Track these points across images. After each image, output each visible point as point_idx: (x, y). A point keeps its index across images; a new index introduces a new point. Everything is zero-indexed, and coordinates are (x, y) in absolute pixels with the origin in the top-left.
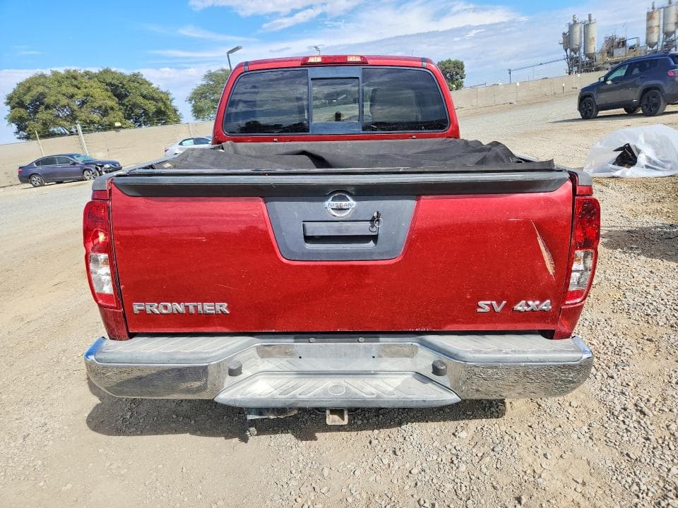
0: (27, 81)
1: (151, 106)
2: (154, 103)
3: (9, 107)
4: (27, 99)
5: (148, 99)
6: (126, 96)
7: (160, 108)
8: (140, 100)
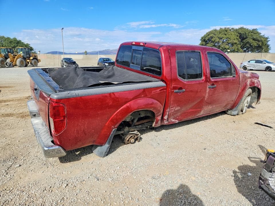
0: (209, 32)
1: (255, 44)
2: (258, 42)
3: (201, 41)
4: (207, 39)
5: (255, 40)
6: (245, 38)
7: (259, 45)
8: (251, 41)
